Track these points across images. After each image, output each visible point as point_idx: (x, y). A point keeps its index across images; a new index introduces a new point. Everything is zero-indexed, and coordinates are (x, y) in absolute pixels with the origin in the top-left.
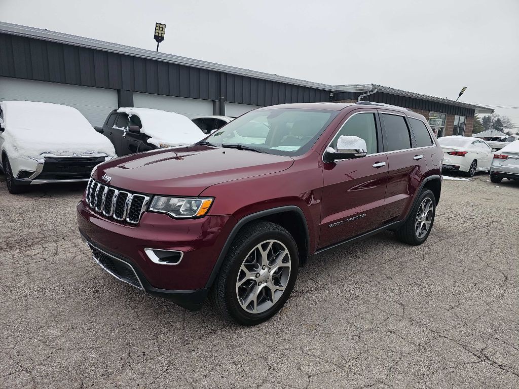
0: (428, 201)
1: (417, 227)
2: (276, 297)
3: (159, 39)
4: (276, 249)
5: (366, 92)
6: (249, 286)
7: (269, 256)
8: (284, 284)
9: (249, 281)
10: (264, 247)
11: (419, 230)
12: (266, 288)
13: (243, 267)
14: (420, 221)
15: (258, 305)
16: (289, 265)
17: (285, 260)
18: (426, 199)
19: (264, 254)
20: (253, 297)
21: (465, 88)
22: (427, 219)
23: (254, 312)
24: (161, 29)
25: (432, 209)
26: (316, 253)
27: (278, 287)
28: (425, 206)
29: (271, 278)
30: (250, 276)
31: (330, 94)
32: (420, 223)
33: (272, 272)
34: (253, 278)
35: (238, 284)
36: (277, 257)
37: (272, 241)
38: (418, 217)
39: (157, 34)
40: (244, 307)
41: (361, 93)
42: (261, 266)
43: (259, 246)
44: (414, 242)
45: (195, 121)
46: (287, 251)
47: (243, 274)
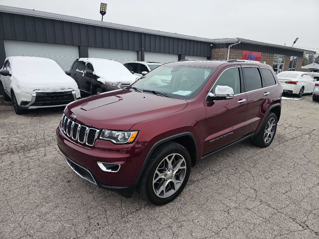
0: (273, 120)
1: (265, 137)
2: (177, 187)
3: (103, 13)
4: (177, 158)
5: (233, 43)
6: (161, 182)
7: (173, 163)
8: (182, 179)
9: (161, 179)
10: (170, 158)
11: (266, 138)
12: (171, 182)
13: (157, 172)
14: (267, 132)
15: (166, 192)
16: (185, 167)
17: (183, 165)
18: (271, 119)
19: (170, 163)
20: (163, 188)
21: (297, 39)
22: (272, 131)
23: (164, 197)
24: (104, 7)
25: (275, 124)
26: (202, 158)
27: (178, 181)
28: (270, 123)
29: (174, 176)
30: (161, 176)
31: (210, 45)
32: (267, 134)
33: (175, 172)
34: (163, 177)
35: (154, 182)
36: (177, 163)
37: (174, 154)
38: (266, 130)
39: (101, 10)
40: (158, 194)
41: (230, 44)
42: (168, 169)
43: (167, 158)
44: (263, 145)
45: (126, 65)
46: (184, 159)
47: (157, 175)
